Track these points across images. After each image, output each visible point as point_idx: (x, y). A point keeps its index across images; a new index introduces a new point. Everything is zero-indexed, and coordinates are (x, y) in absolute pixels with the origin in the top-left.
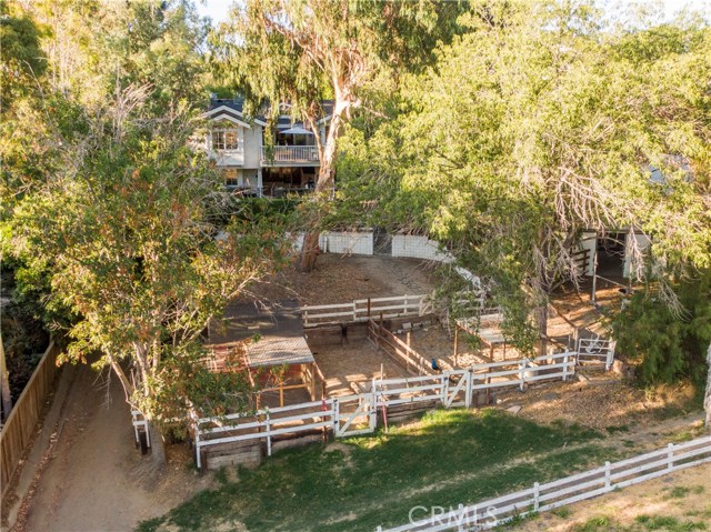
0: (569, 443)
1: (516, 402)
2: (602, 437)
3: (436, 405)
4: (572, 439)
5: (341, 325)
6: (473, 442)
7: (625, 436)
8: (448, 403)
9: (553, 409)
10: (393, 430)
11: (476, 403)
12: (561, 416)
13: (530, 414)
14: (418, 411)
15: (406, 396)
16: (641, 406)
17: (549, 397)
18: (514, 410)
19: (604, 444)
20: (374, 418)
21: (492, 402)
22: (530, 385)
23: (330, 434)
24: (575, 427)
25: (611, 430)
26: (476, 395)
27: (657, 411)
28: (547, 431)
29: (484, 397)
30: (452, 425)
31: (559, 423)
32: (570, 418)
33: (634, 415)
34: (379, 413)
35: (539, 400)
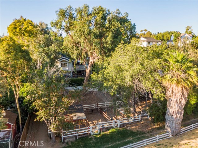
0: (139, 135)
1: (129, 127)
2: (146, 134)
3: (112, 127)
4: (140, 134)
5: (92, 109)
6: (120, 135)
7: (151, 134)
8: (115, 127)
9: (136, 128)
10: (103, 133)
11: (120, 127)
12: (138, 129)
13: (132, 129)
14: (108, 129)
15: (106, 126)
16: (154, 127)
17: (136, 125)
18: (128, 128)
19: (146, 135)
20: (99, 130)
21: (124, 126)
22: (132, 123)
23: (90, 134)
24: (141, 132)
25: (148, 132)
26: (120, 125)
27: (158, 128)
28: (135, 133)
29: (122, 125)
30: (115, 132)
31: (137, 131)
32: (140, 130)
33: (153, 129)
34: (100, 129)
35: (134, 126)
